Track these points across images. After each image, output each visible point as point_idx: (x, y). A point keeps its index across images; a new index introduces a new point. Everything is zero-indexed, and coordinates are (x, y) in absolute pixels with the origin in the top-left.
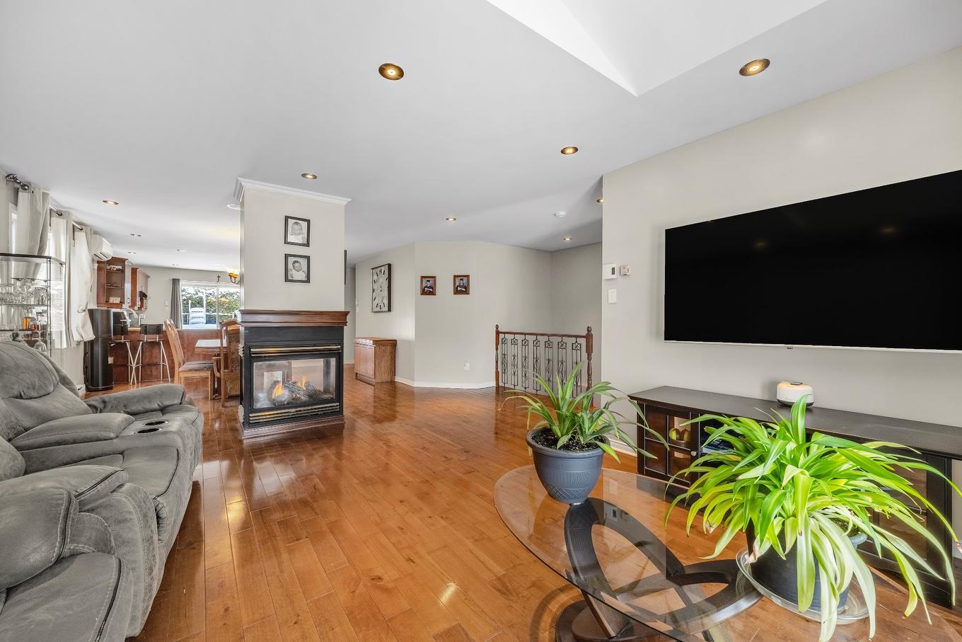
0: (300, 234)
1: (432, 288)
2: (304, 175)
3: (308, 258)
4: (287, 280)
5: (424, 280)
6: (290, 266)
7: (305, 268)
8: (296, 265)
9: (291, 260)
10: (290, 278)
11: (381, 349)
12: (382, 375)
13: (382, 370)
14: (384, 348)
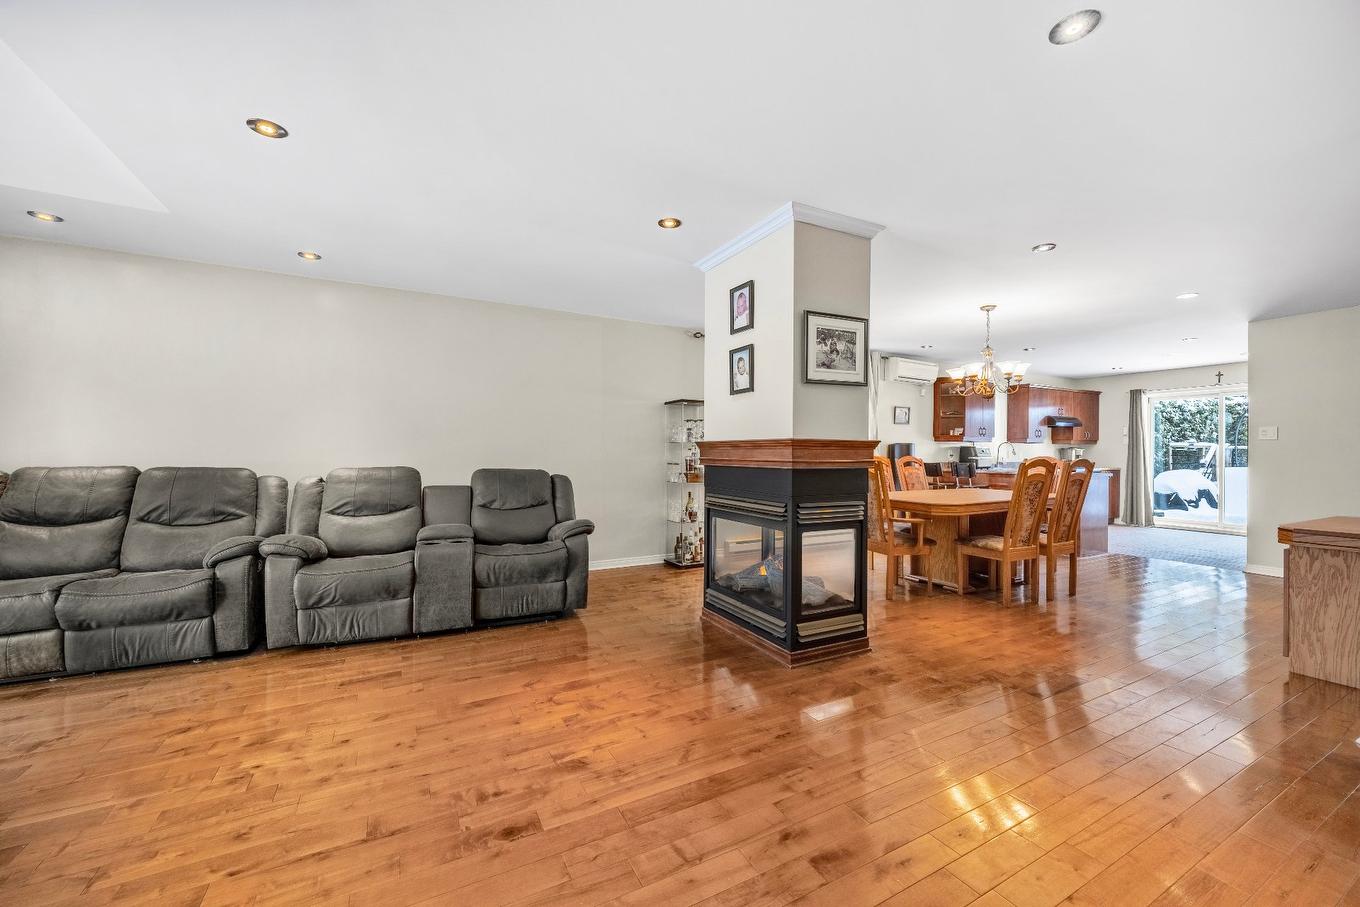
0: (744, 310)
3: (751, 348)
8: (741, 364)
10: (735, 388)
11: (1317, 564)
12: (1324, 652)
13: (1330, 636)
14: (1339, 561)
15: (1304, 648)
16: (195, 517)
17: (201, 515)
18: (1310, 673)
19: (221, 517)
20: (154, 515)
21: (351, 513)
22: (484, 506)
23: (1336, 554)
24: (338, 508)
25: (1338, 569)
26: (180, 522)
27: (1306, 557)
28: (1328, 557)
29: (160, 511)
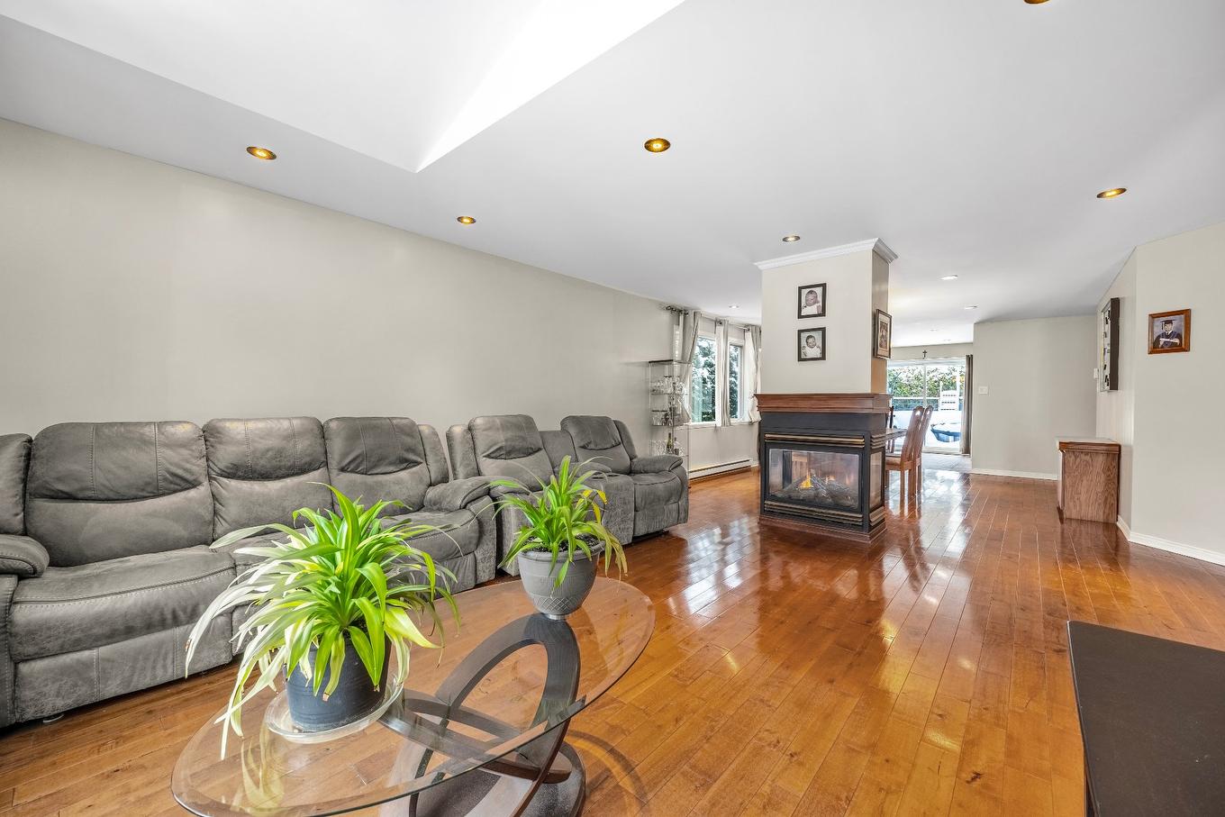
0: (815, 303)
1: (1179, 336)
2: (785, 240)
3: (823, 330)
4: (800, 359)
5: (1158, 322)
6: (804, 343)
7: (819, 343)
8: (810, 340)
9: (804, 335)
10: (803, 357)
11: (1078, 459)
12: (1080, 506)
13: (1083, 497)
14: (1088, 458)
15: (1071, 504)
16: (386, 465)
17: (391, 464)
18: (1073, 517)
19: (405, 465)
20: (352, 466)
21: (503, 457)
22: (584, 447)
23: (1087, 454)
24: (493, 453)
25: (1087, 462)
26: (375, 472)
27: (1073, 457)
28: (1083, 456)
29: (357, 462)
